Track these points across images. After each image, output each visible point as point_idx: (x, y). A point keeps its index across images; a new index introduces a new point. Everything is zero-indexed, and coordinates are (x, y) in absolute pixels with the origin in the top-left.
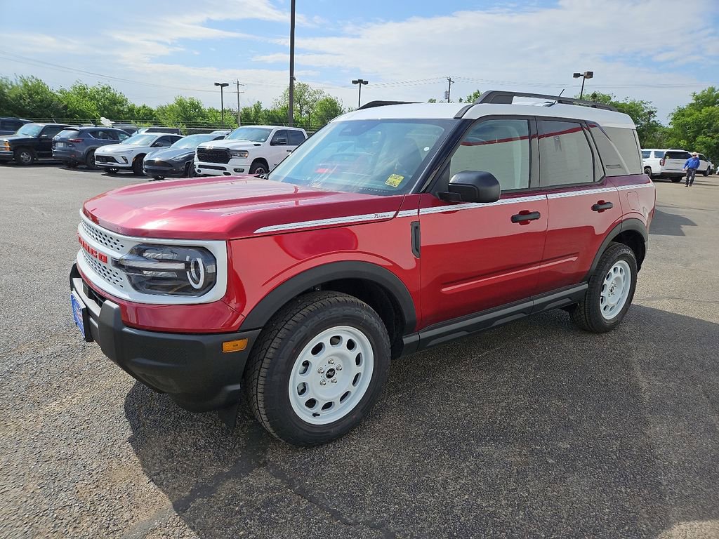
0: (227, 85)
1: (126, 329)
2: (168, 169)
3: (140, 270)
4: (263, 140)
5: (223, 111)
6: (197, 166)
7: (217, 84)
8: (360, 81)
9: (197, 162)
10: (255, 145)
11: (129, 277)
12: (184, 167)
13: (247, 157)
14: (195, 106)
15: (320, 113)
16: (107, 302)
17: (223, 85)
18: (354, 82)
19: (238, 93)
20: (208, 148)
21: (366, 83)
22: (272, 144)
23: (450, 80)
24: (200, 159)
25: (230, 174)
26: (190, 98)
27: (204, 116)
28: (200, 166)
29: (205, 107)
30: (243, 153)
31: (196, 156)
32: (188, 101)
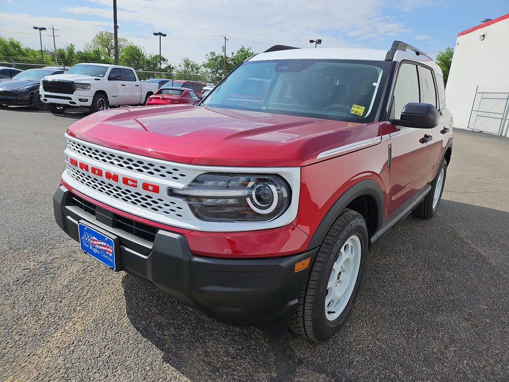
0: (45, 29)
1: (196, 259)
2: (12, 98)
3: (199, 198)
4: (101, 75)
5: (42, 51)
6: (43, 96)
7: (36, 28)
8: (160, 34)
9: (42, 92)
10: (96, 79)
11: (191, 206)
12: (28, 96)
13: (90, 89)
14: (16, 46)
15: (126, 57)
16: (160, 232)
17: (41, 29)
18: (155, 34)
19: (54, 36)
20: (49, 80)
21: (165, 35)
22: (110, 79)
23: (225, 39)
24: (46, 89)
25: (76, 104)
26: (9, 39)
27: (23, 54)
28: (46, 96)
29: (24, 46)
30: (85, 86)
31: (41, 87)
32: (8, 41)
